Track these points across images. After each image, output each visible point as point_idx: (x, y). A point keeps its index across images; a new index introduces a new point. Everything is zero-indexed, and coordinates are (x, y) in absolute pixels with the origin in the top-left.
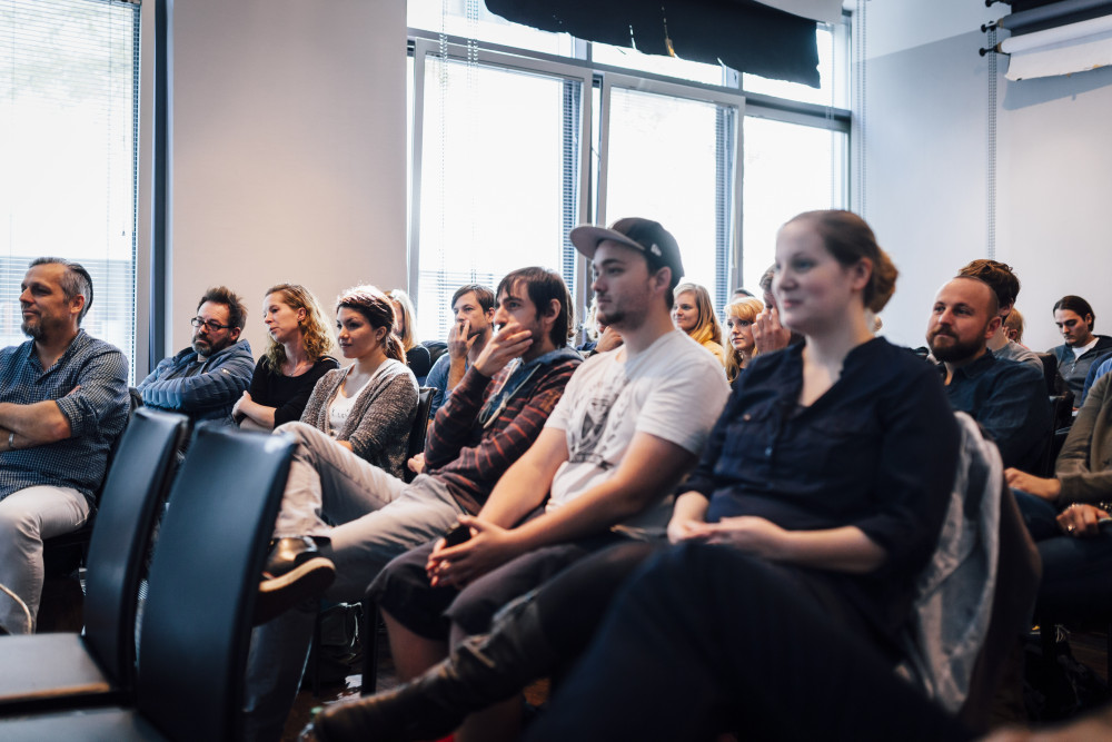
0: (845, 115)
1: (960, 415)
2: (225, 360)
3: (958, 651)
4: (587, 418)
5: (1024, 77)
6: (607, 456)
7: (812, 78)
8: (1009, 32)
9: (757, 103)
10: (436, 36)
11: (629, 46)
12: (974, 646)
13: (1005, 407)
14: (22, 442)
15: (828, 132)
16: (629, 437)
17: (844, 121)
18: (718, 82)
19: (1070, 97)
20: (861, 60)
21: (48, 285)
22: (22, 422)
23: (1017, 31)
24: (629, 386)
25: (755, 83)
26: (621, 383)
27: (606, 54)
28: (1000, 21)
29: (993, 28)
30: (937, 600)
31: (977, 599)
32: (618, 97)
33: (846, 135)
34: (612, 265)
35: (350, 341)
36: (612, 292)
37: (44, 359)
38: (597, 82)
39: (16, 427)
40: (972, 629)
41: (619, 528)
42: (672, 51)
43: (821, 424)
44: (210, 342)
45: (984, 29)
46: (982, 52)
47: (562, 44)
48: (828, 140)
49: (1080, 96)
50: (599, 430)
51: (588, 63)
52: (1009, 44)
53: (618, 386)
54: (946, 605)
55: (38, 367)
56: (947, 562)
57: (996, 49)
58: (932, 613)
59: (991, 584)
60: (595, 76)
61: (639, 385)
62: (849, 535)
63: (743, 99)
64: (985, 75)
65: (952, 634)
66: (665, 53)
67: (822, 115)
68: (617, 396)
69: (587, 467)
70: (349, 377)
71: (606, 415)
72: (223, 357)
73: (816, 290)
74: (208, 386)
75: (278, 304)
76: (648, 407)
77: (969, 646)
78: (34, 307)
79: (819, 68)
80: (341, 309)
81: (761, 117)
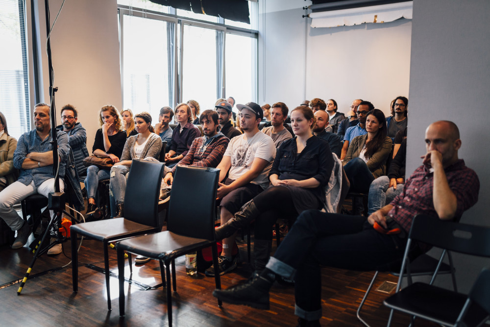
0: (257, 32)
1: (333, 153)
2: (77, 131)
3: (334, 204)
4: (238, 155)
5: (317, 27)
6: (247, 164)
7: (247, 20)
8: (311, 10)
9: (230, 29)
10: (128, 7)
11: (190, 10)
12: (337, 203)
13: (334, 147)
14: (43, 164)
15: (251, 38)
16: (253, 159)
17: (256, 35)
18: (216, 22)
19: (330, 34)
20: (264, 13)
21: (45, 113)
22: (43, 158)
23: (314, 11)
24: (251, 146)
25: (229, 22)
26: (248, 146)
27: (181, 13)
28: (309, 6)
29: (307, 9)
30: (329, 194)
31: (338, 193)
32: (186, 27)
33: (256, 40)
34: (247, 116)
35: (140, 128)
36: (246, 122)
37: (41, 137)
38: (179, 22)
39: (41, 160)
40: (337, 200)
41: (251, 182)
42: (204, 12)
43: (304, 157)
44: (70, 124)
45: (304, 8)
46: (303, 16)
47: (166, 9)
48: (250, 41)
49: (333, 34)
50: (243, 158)
51: (176, 16)
52: (312, 15)
53: (247, 146)
54: (331, 195)
55: (40, 140)
56: (331, 186)
57: (308, 16)
58: (328, 197)
59: (340, 190)
60: (179, 20)
61: (254, 145)
62: (312, 180)
63: (226, 28)
64: (304, 24)
65: (333, 201)
66: (202, 13)
67: (251, 33)
68: (247, 149)
69: (241, 168)
70: (138, 139)
71: (245, 154)
72: (77, 129)
73: (303, 126)
74: (75, 140)
75: (109, 115)
76: (257, 151)
77: (336, 204)
78: (40, 120)
79: (250, 17)
80: (136, 118)
81: (230, 33)
